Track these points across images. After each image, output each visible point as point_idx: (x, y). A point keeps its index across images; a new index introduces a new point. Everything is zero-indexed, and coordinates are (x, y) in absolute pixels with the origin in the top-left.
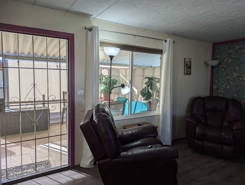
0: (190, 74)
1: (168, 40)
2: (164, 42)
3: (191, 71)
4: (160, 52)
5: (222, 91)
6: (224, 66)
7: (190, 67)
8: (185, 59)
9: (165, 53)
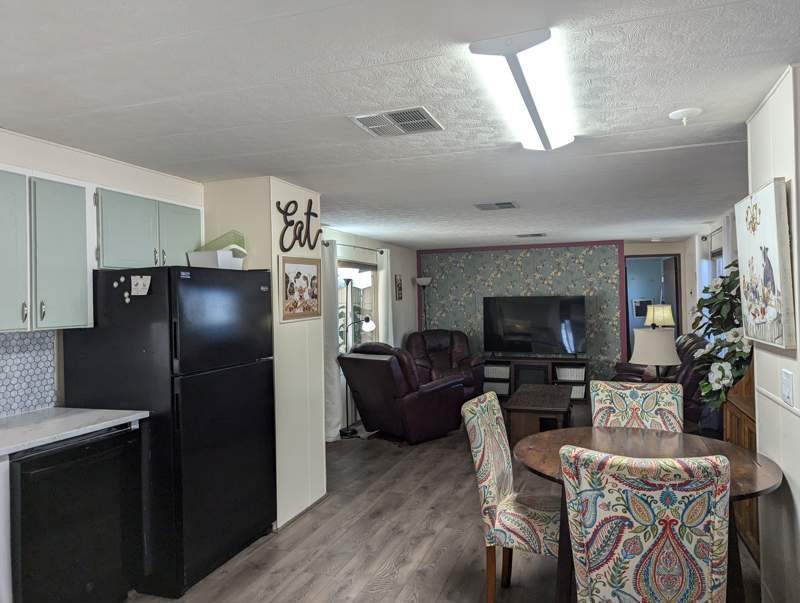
0: (401, 298)
1: (384, 250)
2: (379, 255)
3: (401, 294)
4: (374, 268)
5: (437, 323)
6: (436, 285)
7: (401, 289)
8: (396, 276)
9: (381, 269)
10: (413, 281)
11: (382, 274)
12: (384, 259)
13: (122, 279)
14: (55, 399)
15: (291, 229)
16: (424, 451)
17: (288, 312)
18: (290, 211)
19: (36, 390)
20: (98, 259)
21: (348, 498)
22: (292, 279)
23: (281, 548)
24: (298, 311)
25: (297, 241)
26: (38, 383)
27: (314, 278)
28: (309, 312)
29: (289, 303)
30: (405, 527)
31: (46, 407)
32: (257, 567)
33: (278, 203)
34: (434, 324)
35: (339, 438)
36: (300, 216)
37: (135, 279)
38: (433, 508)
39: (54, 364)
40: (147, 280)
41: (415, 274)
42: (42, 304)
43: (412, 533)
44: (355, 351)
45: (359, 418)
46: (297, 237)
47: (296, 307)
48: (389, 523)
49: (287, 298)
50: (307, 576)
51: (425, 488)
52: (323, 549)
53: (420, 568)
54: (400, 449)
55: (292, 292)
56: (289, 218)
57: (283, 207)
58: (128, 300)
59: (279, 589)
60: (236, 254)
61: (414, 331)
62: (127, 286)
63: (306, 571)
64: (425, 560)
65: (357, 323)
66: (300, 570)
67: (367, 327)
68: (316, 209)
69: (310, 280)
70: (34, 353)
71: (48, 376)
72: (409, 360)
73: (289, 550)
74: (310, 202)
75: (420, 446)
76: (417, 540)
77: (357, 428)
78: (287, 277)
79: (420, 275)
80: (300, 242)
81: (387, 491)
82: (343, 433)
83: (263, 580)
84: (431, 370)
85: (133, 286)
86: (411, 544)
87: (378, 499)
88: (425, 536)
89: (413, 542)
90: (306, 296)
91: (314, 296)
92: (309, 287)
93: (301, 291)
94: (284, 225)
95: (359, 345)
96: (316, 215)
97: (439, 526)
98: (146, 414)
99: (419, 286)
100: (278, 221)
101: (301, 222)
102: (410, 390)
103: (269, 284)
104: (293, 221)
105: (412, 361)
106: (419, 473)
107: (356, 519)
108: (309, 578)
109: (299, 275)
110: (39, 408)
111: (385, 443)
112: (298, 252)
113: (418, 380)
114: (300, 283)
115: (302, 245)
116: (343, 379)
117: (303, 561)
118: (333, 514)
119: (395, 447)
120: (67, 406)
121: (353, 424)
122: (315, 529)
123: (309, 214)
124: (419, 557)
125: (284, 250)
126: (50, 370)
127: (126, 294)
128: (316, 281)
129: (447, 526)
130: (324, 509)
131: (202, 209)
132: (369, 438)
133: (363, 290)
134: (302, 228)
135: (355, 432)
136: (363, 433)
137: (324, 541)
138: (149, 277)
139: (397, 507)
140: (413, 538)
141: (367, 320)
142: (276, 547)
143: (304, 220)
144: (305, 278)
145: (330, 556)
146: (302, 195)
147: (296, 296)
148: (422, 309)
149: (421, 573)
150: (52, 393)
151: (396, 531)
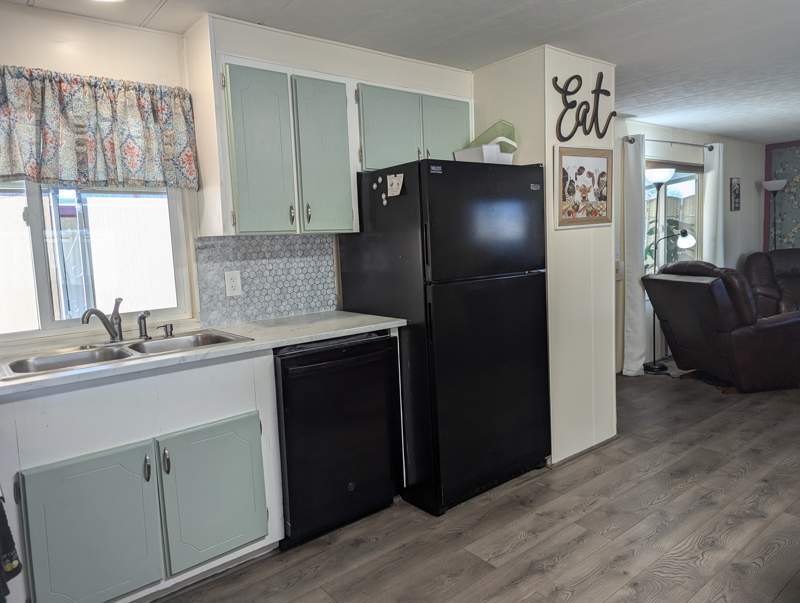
0: (738, 209)
1: (715, 145)
2: (706, 149)
3: (739, 203)
4: (699, 169)
5: (792, 240)
6: (793, 190)
7: (738, 196)
8: (731, 179)
9: (708, 171)
10: (759, 186)
11: (710, 178)
12: (714, 159)
13: (380, 180)
14: (336, 303)
15: (572, 113)
16: (758, 403)
17: (566, 216)
18: (571, 88)
19: (319, 293)
20: (361, 160)
21: (643, 446)
22: (571, 175)
23: (553, 487)
24: (579, 215)
25: (580, 129)
26: (320, 287)
27: (602, 174)
28: (594, 217)
29: (568, 206)
30: (720, 498)
31: (329, 309)
32: (523, 503)
33: (555, 80)
34: (788, 243)
35: (642, 373)
36: (585, 95)
37: (391, 179)
38: (766, 481)
39: (334, 268)
40: (401, 177)
41: (762, 174)
42: (308, 207)
43: (727, 510)
44: (664, 271)
45: (670, 353)
46: (580, 123)
47: (577, 210)
48: (696, 487)
49: (564, 200)
50: (579, 530)
51: (755, 451)
52: (603, 500)
53: (735, 561)
54: (724, 396)
55: (572, 192)
56: (570, 99)
57: (561, 84)
58: (385, 202)
59: (542, 536)
60: (504, 148)
61: (757, 251)
62: (384, 187)
63: (577, 522)
64: (747, 552)
65: (671, 237)
66: (570, 520)
67: (685, 243)
68: (608, 84)
69: (596, 177)
70: (315, 258)
71: (329, 280)
72: (742, 284)
73: (561, 492)
74: (600, 77)
75: (754, 397)
76: (737, 520)
77: (667, 364)
78: (565, 173)
79: (768, 177)
80: (585, 128)
81: (698, 446)
82: (647, 367)
83: (527, 520)
84: (779, 300)
85: (389, 187)
86: (727, 524)
87: (684, 454)
88: (749, 517)
89: (730, 521)
90: (591, 197)
91: (602, 198)
92: (596, 186)
93: (585, 191)
94: (563, 107)
95: (670, 265)
96: (607, 93)
97: (773, 509)
98: (403, 322)
99: (767, 192)
100: (554, 103)
101: (586, 103)
102: (743, 323)
103: (541, 182)
104: (574, 103)
105: (748, 287)
106: (748, 430)
107: (651, 474)
108: (580, 533)
109: (581, 170)
110: (323, 310)
111: (703, 386)
112: (580, 140)
113: (754, 311)
114: (583, 181)
115: (587, 133)
116: (649, 306)
117: (576, 509)
118: (621, 462)
119: (716, 392)
120: (344, 310)
121: (663, 359)
122: (596, 475)
123: (598, 91)
124: (737, 543)
125: (562, 139)
126: (331, 275)
127: (384, 196)
128: (604, 179)
129: (787, 511)
130: (612, 452)
131: (472, 103)
132: (681, 377)
133: (684, 199)
134: (587, 111)
135: (665, 368)
136: (674, 370)
137: (605, 491)
138: (402, 175)
139: (710, 470)
140: (730, 515)
141: (684, 234)
142: (548, 485)
143: (591, 99)
144: (590, 175)
145: (611, 512)
146: (588, 69)
147: (578, 197)
148: (769, 224)
149: (739, 569)
150: (333, 296)
151: (706, 501)
